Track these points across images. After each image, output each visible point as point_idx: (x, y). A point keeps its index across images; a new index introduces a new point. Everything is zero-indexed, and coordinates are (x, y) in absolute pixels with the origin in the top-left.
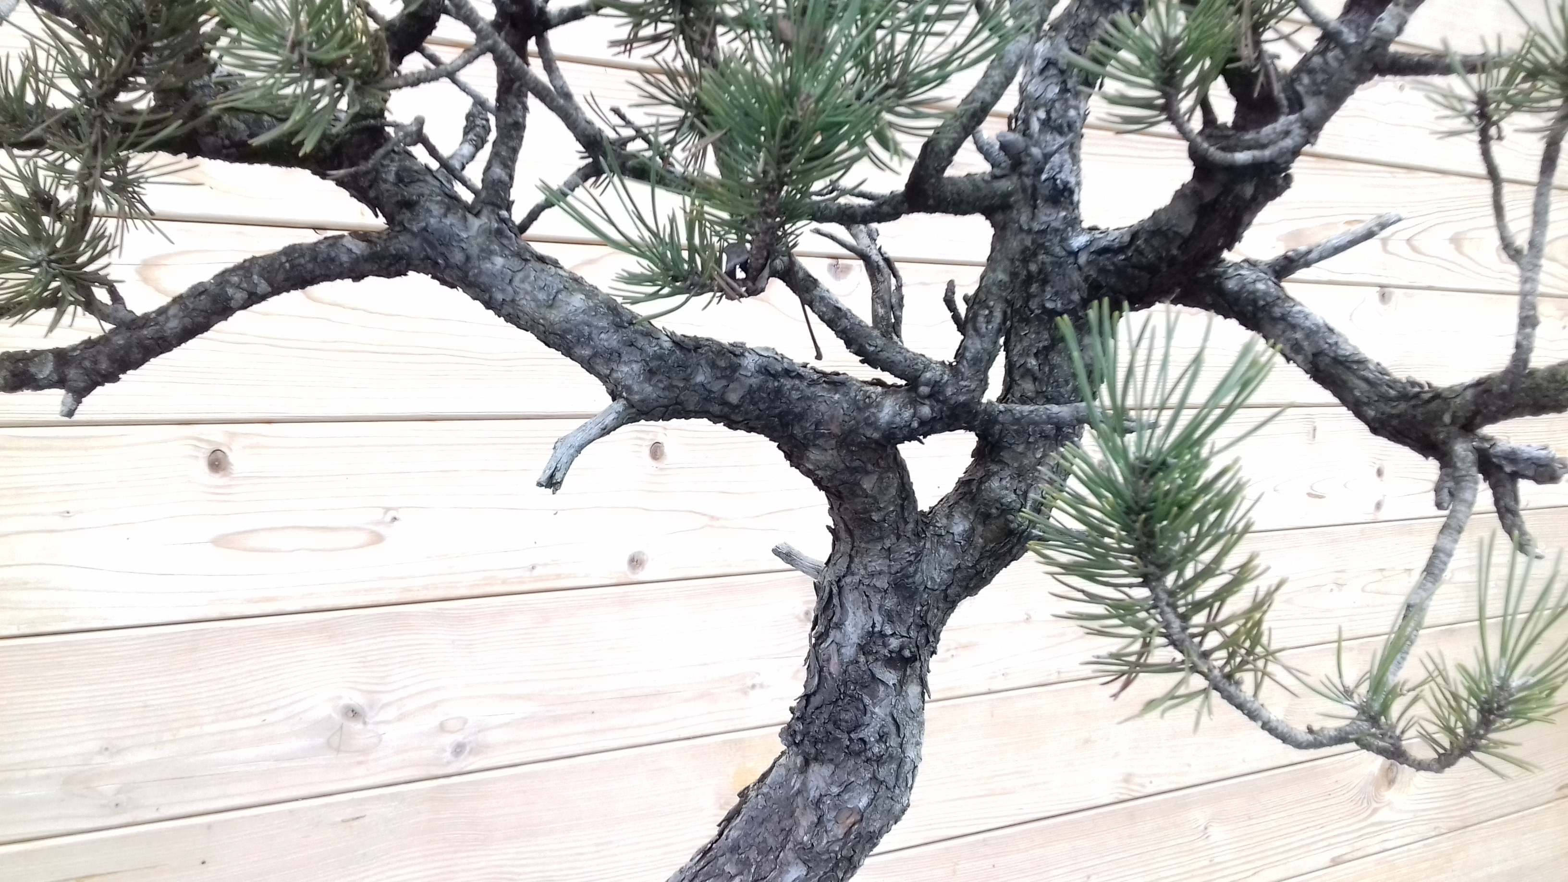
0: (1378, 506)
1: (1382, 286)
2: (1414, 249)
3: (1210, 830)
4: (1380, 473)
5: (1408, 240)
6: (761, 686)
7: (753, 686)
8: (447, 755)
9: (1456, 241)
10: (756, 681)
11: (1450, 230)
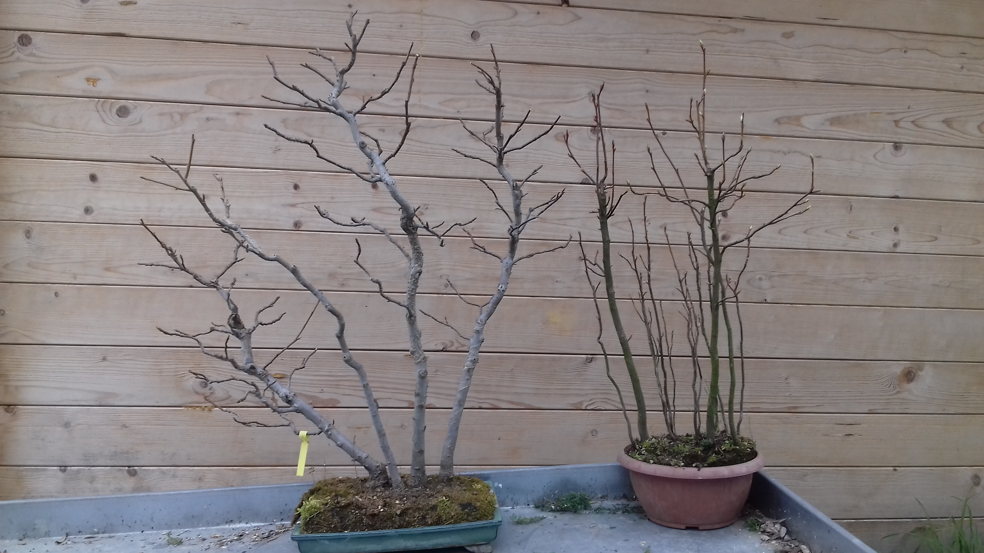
0: (895, 245)
1: (895, 143)
2: (917, 126)
3: (789, 380)
4: (896, 229)
5: (912, 122)
6: (560, 282)
7: (557, 281)
8: (443, 287)
9: (947, 122)
10: (558, 280)
11: (942, 117)
